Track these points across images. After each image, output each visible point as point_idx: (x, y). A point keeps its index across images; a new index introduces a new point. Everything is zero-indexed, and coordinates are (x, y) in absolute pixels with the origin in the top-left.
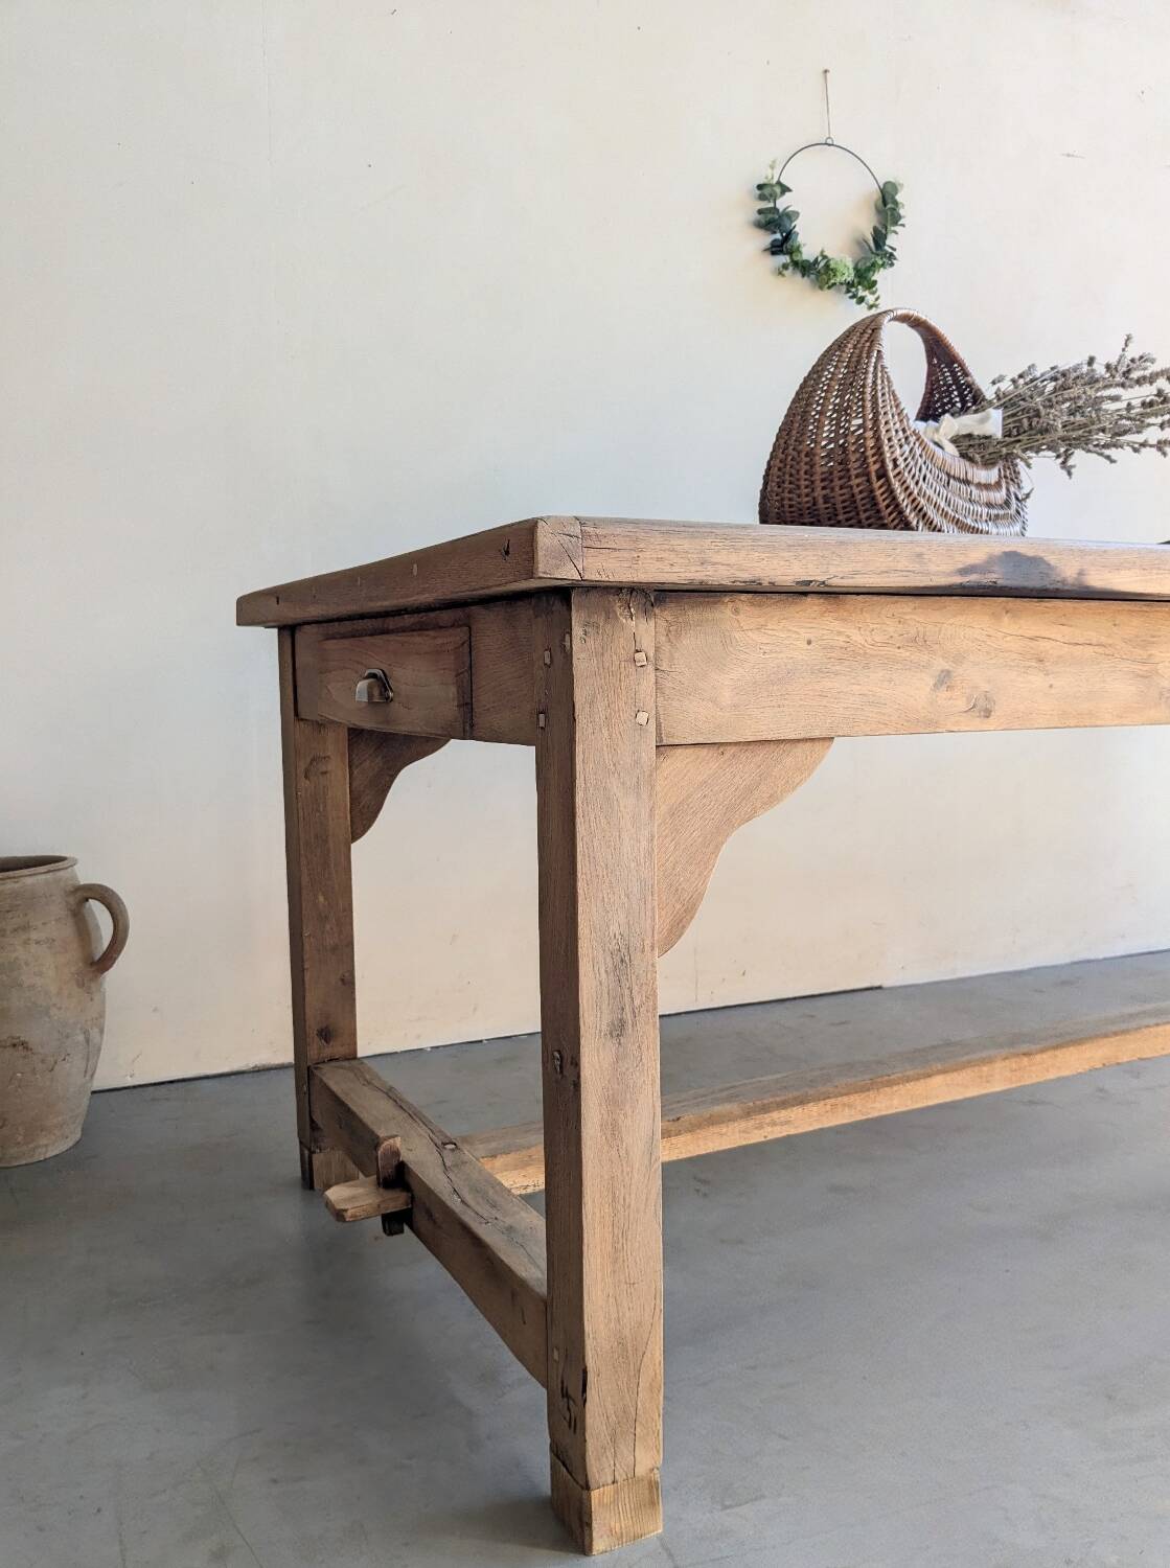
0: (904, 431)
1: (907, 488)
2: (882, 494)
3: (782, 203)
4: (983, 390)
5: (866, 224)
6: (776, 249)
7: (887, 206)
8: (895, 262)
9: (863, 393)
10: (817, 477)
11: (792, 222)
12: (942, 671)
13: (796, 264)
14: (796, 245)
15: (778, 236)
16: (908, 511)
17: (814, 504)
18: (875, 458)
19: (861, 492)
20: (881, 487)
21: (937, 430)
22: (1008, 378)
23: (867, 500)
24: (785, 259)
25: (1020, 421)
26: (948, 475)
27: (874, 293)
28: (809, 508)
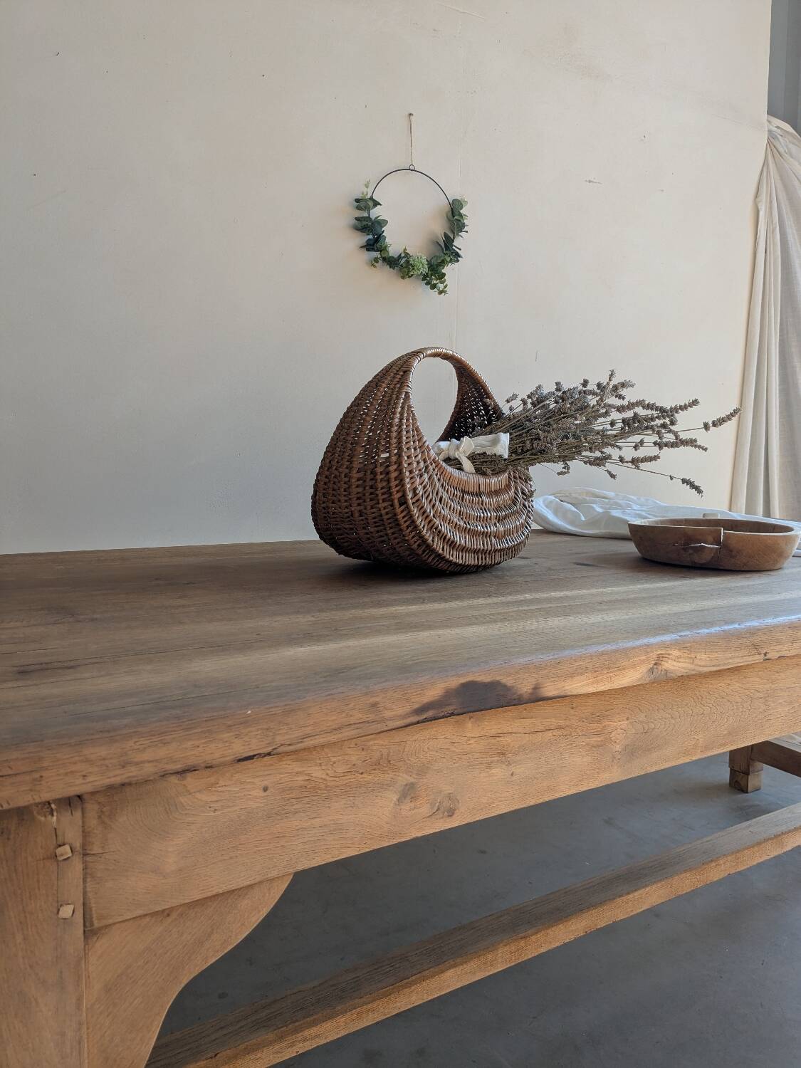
0: (425, 461)
1: (424, 513)
2: (403, 517)
3: (375, 213)
4: (501, 406)
5: (439, 228)
6: (370, 246)
7: (455, 217)
8: (459, 259)
9: (390, 431)
10: (354, 496)
11: (382, 227)
12: (406, 785)
13: (384, 259)
14: (383, 246)
15: (371, 237)
16: (425, 531)
17: (352, 515)
18: (397, 488)
19: (387, 513)
20: (402, 512)
21: (458, 448)
22: (519, 398)
23: (392, 520)
24: (376, 254)
25: (524, 442)
26: (463, 492)
27: (442, 283)
28: (349, 517)
